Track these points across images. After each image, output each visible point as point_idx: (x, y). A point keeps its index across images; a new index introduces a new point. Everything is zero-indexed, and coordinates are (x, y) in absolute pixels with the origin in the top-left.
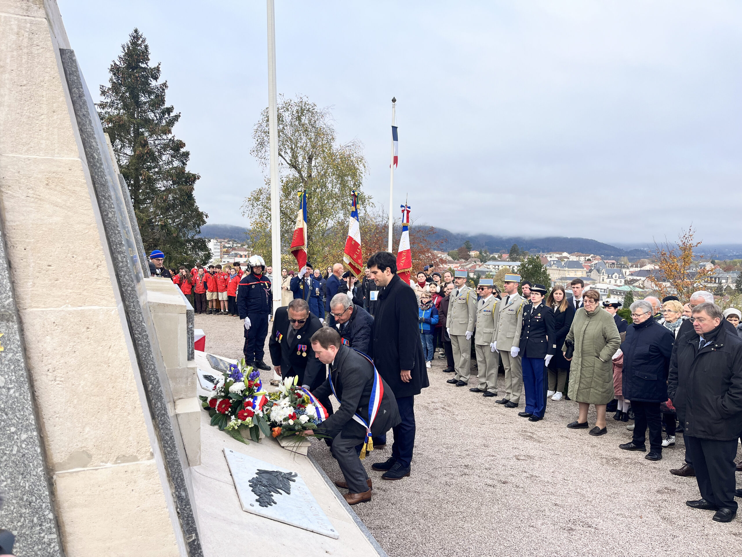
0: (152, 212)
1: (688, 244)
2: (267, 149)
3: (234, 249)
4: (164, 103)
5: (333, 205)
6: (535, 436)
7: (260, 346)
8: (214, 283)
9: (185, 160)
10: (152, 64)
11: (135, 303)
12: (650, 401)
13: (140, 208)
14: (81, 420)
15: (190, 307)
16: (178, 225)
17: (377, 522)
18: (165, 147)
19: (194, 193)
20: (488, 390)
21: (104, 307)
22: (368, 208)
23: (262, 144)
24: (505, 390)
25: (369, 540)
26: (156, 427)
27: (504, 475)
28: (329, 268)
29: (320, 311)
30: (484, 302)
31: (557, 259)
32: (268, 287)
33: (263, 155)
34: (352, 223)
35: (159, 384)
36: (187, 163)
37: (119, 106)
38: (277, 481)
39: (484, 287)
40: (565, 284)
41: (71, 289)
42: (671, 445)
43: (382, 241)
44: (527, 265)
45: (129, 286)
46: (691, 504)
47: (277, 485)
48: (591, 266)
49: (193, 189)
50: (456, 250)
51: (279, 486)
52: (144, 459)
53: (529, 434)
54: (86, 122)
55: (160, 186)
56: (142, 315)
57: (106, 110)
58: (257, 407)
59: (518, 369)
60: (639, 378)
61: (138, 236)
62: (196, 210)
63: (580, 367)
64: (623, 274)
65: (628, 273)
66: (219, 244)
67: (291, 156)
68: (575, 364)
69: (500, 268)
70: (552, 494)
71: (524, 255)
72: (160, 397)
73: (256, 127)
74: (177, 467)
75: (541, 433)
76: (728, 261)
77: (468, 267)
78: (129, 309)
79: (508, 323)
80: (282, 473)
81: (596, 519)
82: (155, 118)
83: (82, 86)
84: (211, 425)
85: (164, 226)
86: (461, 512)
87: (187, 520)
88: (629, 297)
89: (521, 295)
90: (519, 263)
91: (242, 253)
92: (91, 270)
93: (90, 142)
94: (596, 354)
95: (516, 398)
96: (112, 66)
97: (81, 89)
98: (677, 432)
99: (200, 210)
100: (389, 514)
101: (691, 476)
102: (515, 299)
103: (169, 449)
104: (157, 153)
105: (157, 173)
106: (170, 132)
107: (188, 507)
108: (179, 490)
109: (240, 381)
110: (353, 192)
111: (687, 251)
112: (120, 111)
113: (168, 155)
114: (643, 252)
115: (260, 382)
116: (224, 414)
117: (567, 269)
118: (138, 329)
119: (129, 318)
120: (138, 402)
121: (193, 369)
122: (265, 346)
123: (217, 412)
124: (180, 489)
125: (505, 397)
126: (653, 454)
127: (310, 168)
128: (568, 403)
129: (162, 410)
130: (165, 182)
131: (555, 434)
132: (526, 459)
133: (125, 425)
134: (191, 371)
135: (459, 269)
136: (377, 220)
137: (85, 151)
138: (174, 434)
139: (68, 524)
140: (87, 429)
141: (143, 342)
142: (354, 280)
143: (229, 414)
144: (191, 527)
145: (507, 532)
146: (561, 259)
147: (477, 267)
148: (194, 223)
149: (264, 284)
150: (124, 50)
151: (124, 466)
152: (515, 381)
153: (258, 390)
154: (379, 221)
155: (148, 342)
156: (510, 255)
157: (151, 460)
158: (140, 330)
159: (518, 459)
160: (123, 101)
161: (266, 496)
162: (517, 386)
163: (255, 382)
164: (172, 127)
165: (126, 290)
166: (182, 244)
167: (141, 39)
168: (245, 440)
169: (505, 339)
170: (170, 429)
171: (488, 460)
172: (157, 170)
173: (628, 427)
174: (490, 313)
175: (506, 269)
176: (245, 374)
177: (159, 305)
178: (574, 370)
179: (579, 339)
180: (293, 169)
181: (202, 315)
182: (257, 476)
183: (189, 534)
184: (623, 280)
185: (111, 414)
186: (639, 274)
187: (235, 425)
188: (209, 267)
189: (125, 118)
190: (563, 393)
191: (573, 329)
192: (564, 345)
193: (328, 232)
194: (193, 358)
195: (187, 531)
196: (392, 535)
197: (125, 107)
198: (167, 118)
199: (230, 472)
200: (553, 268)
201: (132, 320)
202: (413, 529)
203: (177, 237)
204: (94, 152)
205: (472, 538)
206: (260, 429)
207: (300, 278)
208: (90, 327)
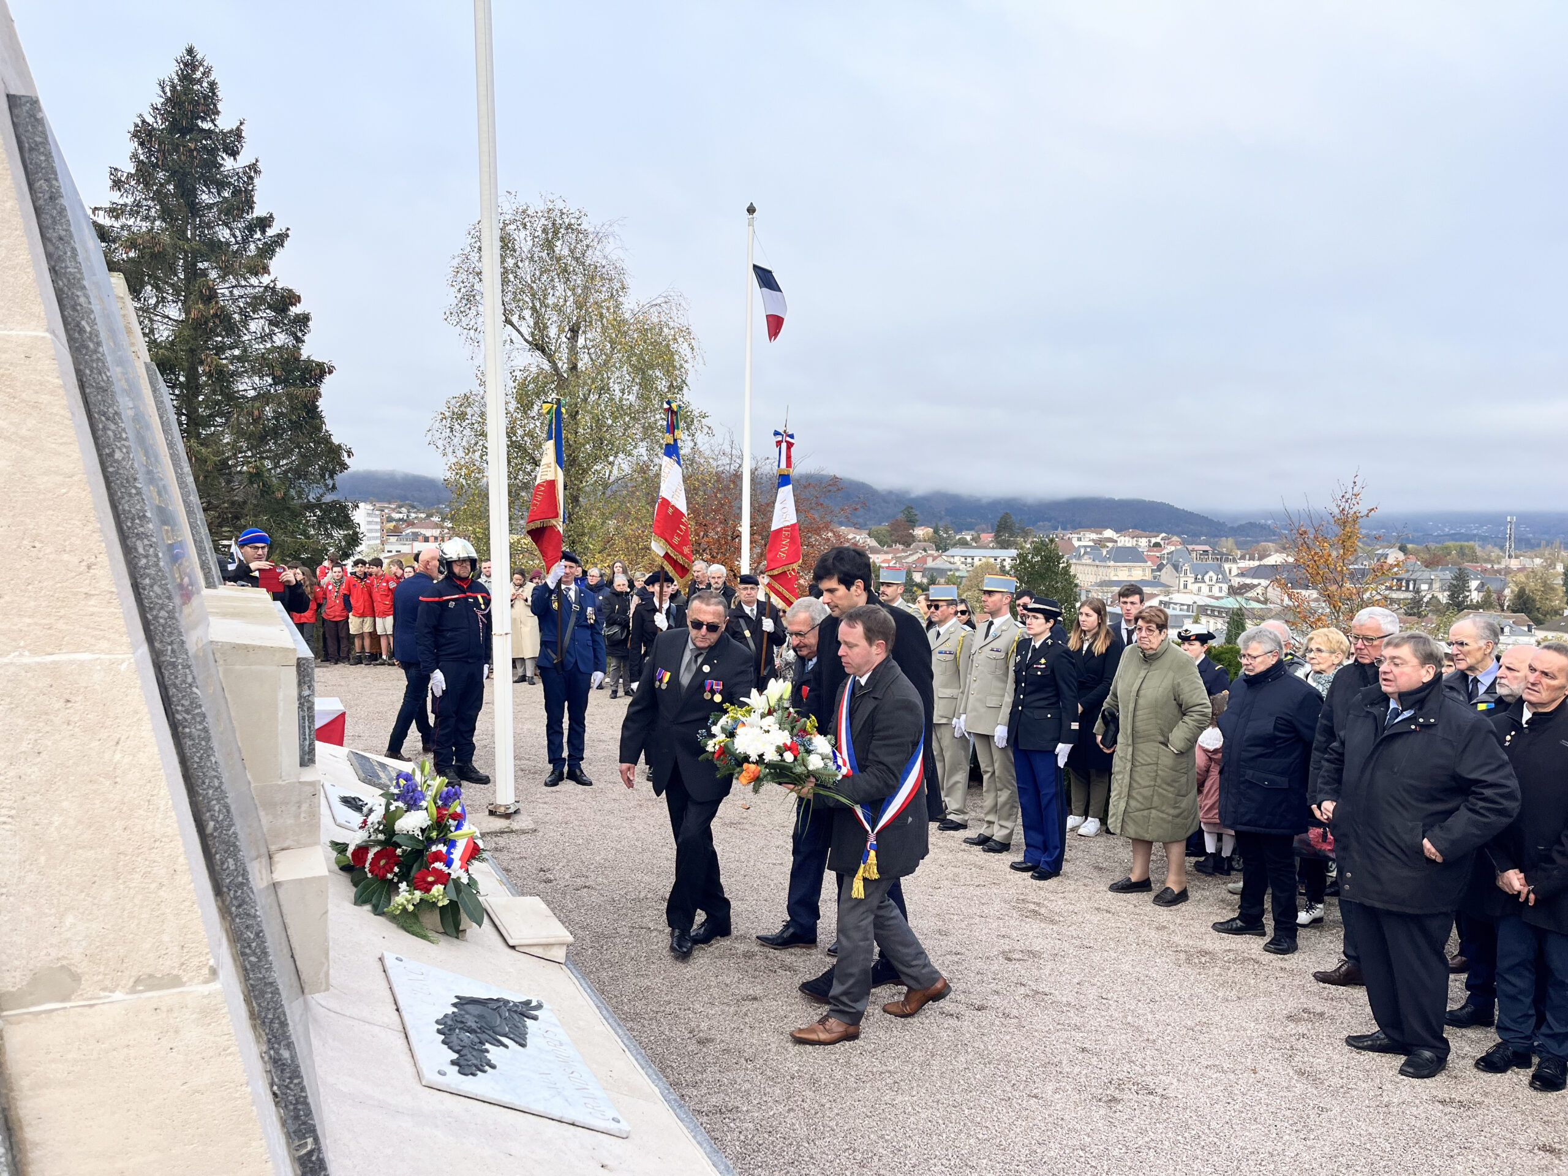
0: (228, 443)
1: (1352, 512)
2: (481, 308)
3: (410, 523)
4: (252, 208)
5: (625, 430)
6: (1043, 911)
7: (467, 732)
8: (367, 597)
9: (301, 330)
10: (225, 122)
11: (175, 646)
12: (1274, 831)
13: (200, 434)
14: (55, 901)
15: (305, 651)
16: (285, 472)
17: (713, 1100)
18: (256, 303)
19: (322, 404)
20: (948, 817)
21: (102, 656)
22: (700, 438)
23: (470, 298)
24: (982, 816)
25: (694, 1137)
26: (225, 911)
27: (978, 993)
28: (618, 564)
29: (596, 657)
30: (939, 634)
31: (1091, 544)
32: (483, 607)
33: (472, 323)
34: (667, 470)
35: (231, 820)
36: (305, 338)
37: (153, 213)
38: (499, 1019)
39: (940, 604)
40: (1110, 595)
41: (30, 617)
42: (1317, 922)
43: (731, 507)
44: (1030, 556)
45: (162, 608)
46: (1356, 1042)
47: (498, 1029)
48: (1161, 558)
49: (319, 394)
50: (885, 526)
51: (502, 1031)
52: (196, 981)
53: (1032, 907)
54: (65, 253)
55: (245, 387)
56: (191, 672)
57: (123, 220)
58: (457, 863)
59: (1009, 772)
60: (1251, 785)
61: (191, 498)
62: (327, 440)
63: (1129, 766)
64: (1223, 573)
65: (1235, 572)
66: (378, 513)
67: (532, 324)
68: (1121, 758)
69: (977, 562)
70: (1077, 1028)
71: (1026, 534)
72: (232, 849)
73: (455, 263)
74: (272, 998)
75: (1057, 904)
76: (1432, 546)
77: (910, 559)
78: (163, 659)
79: (990, 677)
80: (508, 1002)
81: (1164, 1078)
82: (233, 240)
83: (56, 174)
84: (355, 904)
85: (257, 475)
86: (889, 1072)
87: (295, 1109)
88: (1236, 621)
89: (1016, 620)
90: (1013, 552)
91: (428, 533)
92: (74, 574)
93: (74, 297)
94: (1161, 739)
95: (1006, 832)
96: (137, 126)
97: (54, 182)
98: (1328, 895)
99: (336, 440)
100: (739, 1081)
101: (1356, 984)
102: (1004, 628)
103: (253, 959)
104: (237, 317)
105: (239, 359)
106: (266, 270)
107: (296, 1081)
108: (276, 1046)
109: (419, 808)
110: (668, 403)
111: (1348, 525)
112: (153, 223)
113: (262, 321)
114: (1263, 527)
115: (463, 809)
116: (384, 880)
117: (1112, 563)
118: (183, 702)
119: (163, 678)
120: (182, 860)
121: (312, 784)
122: (476, 733)
123: (369, 875)
124: (279, 1044)
125: (984, 830)
126: (1280, 941)
127: (573, 350)
128: (1112, 841)
129: (237, 876)
130: (256, 379)
131: (1085, 904)
132: (1026, 958)
133: (152, 910)
134: (309, 790)
135: (891, 564)
136: (720, 462)
137: (63, 316)
138: (264, 927)
139: (30, 1125)
140: (69, 920)
141: (194, 730)
142: (670, 589)
143: (396, 880)
144: (304, 1123)
145: (984, 1109)
146: (1100, 543)
147: (930, 559)
148: (321, 468)
149: (476, 599)
150: (164, 92)
151: (152, 997)
152: (1004, 796)
153: (458, 827)
154: (723, 464)
155: (206, 730)
156: (997, 537)
157: (212, 984)
158: (186, 703)
159: (1009, 960)
160: (161, 202)
161: (474, 1053)
162: (1008, 806)
163: (451, 811)
164: (271, 259)
165: (156, 617)
166: (296, 515)
167: (201, 69)
168: (431, 934)
169: (983, 710)
170: (255, 917)
171: (947, 963)
172: (237, 352)
173: (1231, 886)
174: (951, 657)
175: (987, 564)
176: (430, 794)
177: (235, 647)
178: (1119, 773)
179: (1127, 707)
180: (538, 353)
181: (340, 666)
182: (455, 1010)
183: (300, 1139)
184: (1225, 587)
185: (122, 887)
186: (1257, 572)
187: (408, 901)
188: (356, 563)
189: (166, 238)
190: (1100, 820)
191: (1116, 688)
192: (1099, 720)
193: (614, 487)
194: (312, 761)
195: (294, 1132)
196: (746, 1125)
197: (166, 214)
198: (259, 240)
199: (396, 1003)
200: (1083, 561)
201: (168, 682)
202: (789, 1110)
203: (283, 498)
204: (83, 319)
205: (912, 1126)
206: (462, 911)
207: (552, 586)
208: (73, 699)
